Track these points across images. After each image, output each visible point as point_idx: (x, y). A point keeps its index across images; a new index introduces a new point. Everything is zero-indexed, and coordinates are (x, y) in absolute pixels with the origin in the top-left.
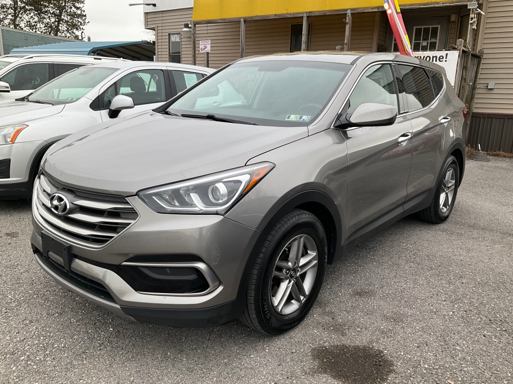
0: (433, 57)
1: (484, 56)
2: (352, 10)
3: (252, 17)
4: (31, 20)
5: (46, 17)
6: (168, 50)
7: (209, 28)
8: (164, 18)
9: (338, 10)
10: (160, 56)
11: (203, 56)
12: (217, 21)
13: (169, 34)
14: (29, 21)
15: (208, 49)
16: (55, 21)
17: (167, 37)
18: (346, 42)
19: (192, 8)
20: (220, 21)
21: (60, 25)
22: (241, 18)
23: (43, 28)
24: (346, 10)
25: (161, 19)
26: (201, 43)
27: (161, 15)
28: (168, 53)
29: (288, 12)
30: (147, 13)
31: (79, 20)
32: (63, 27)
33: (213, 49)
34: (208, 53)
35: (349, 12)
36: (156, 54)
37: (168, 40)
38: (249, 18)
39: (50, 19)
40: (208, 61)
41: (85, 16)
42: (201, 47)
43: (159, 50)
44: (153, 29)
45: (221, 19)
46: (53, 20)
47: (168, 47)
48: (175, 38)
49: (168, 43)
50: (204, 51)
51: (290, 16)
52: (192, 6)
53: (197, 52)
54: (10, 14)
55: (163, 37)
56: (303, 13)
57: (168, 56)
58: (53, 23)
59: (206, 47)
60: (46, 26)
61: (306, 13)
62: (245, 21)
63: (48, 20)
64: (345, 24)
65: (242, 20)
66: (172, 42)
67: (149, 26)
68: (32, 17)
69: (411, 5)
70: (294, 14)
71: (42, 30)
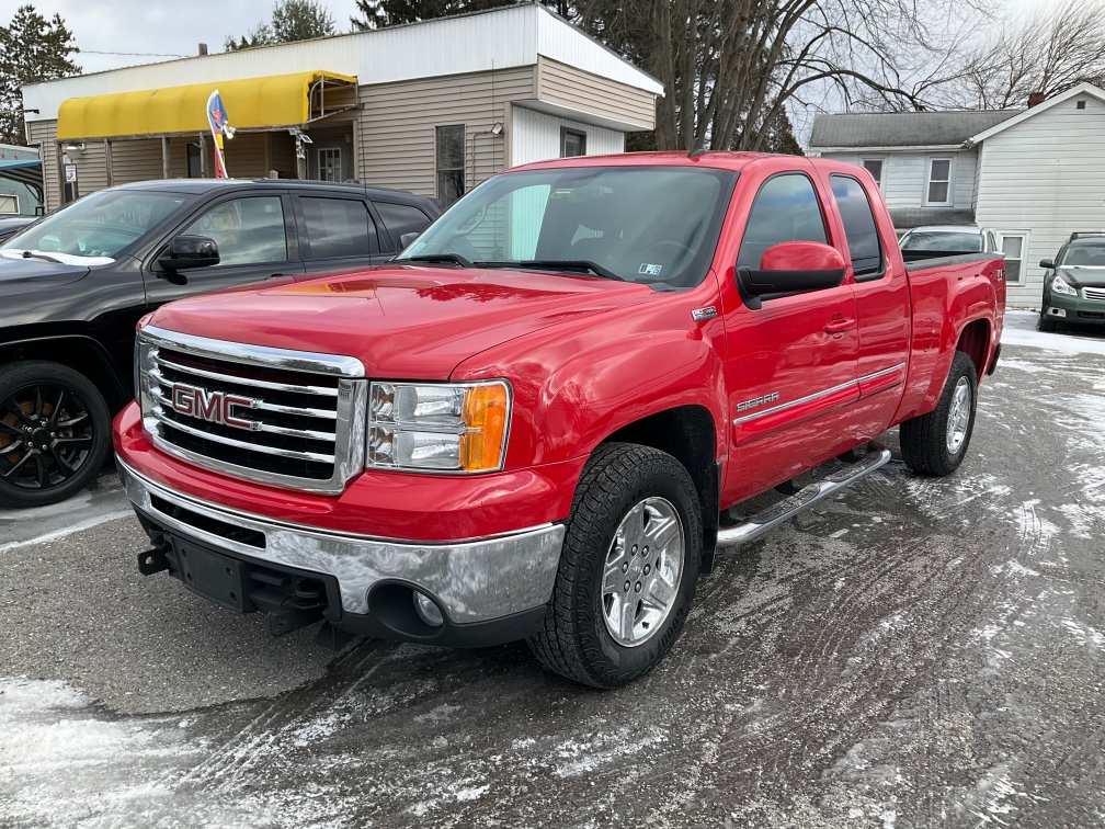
2: (203, 132)
3: (115, 137)
8: (49, 131)
15: (74, 178)
22: (104, 137)
24: (198, 132)
26: (67, 169)
27: (46, 126)
29: (149, 132)
30: (30, 123)
34: (75, 183)
35: (201, 134)
38: (112, 137)
42: (68, 174)
43: (48, 176)
45: (85, 138)
50: (70, 180)
51: (149, 137)
55: (50, 158)
56: (162, 134)
59: (72, 176)
61: (165, 133)
62: (110, 142)
65: (106, 140)
67: (33, 140)
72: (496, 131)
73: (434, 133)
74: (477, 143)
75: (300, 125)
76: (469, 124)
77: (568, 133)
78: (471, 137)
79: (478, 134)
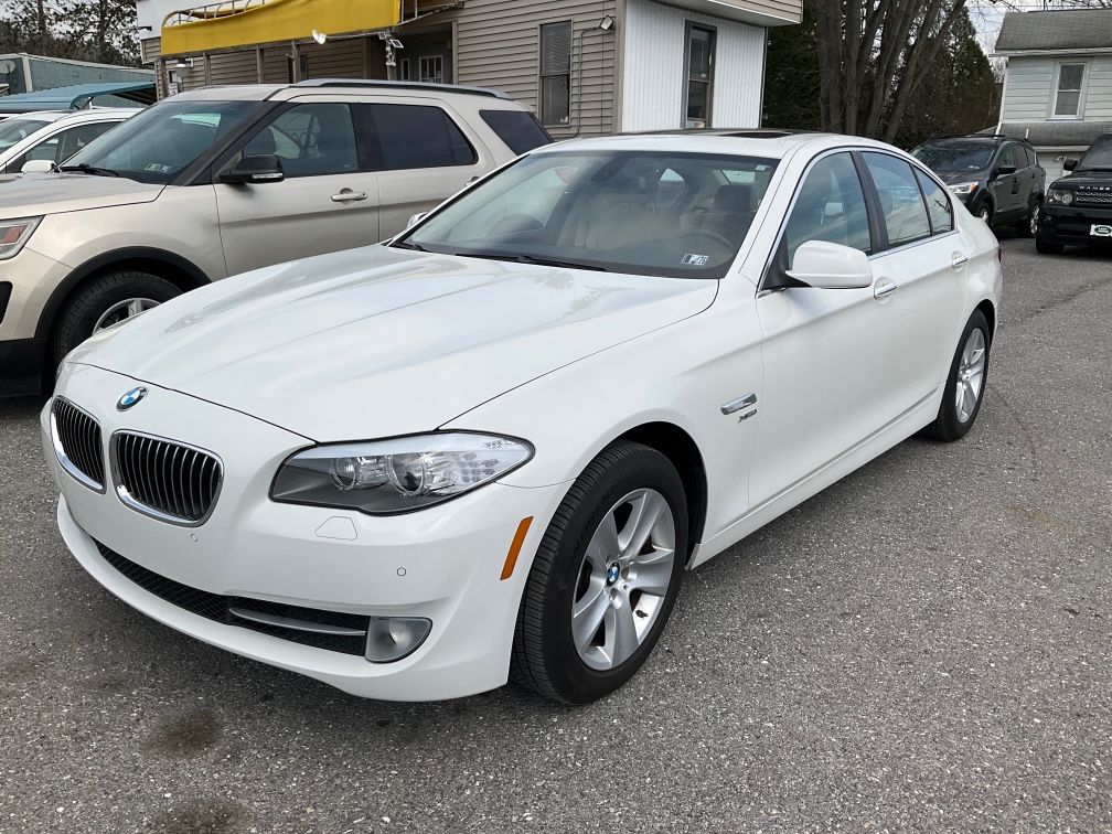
2: (296, 40)
9: (284, 41)
22: (202, 52)
24: (290, 41)
29: (244, 44)
35: (293, 43)
54: (91, 23)
56: (254, 45)
61: (258, 44)
64: (291, 60)
72: (605, 26)
73: (538, 32)
74: (585, 42)
75: (391, 28)
76: (576, 19)
77: (694, 27)
78: (578, 35)
79: (585, 30)
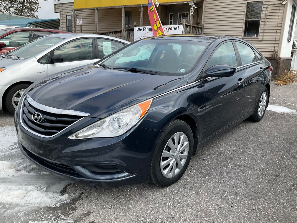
0: (173, 28)
1: (205, 28)
2: (143, 5)
3: (100, 8)
4: (7, 6)
5: (16, 4)
6: (66, 23)
7: (82, 13)
8: (63, 7)
9: (137, 5)
10: (62, 27)
11: (79, 26)
12: (85, 9)
13: (66, 15)
14: (6, 7)
15: (81, 23)
16: (21, 6)
17: (65, 17)
18: (141, 20)
19: (73, 2)
20: (86, 9)
21: (24, 9)
22: (95, 8)
23: (14, 11)
24: (140, 5)
25: (62, 7)
26: (78, 20)
27: (62, 6)
28: (66, 25)
29: (116, 5)
30: (55, 4)
31: (35, 6)
32: (25, 10)
33: (83, 23)
34: (81, 25)
35: (141, 6)
36: (60, 25)
37: (65, 19)
38: (99, 8)
39: (17, 5)
40: (81, 29)
41: (38, 4)
42: (78, 22)
43: (62, 24)
44: (58, 13)
45: (86, 8)
46: (19, 6)
47: (66, 22)
48: (69, 18)
49: (66, 20)
50: (79, 24)
51: (117, 7)
52: (74, 1)
53: (76, 25)
55: (63, 17)
56: (122, 6)
57: (66, 27)
58: (19, 7)
59: (80, 22)
60: (16, 9)
61: (124, 6)
62: (97, 10)
63: (17, 6)
64: (140, 12)
65: (96, 9)
66: (68, 19)
67: (56, 11)
68: (7, 4)
69: (167, 3)
70: (118, 6)
71: (13, 11)
72: (284, 3)
73: (246, 5)
78: (266, 6)
79: (270, 5)
